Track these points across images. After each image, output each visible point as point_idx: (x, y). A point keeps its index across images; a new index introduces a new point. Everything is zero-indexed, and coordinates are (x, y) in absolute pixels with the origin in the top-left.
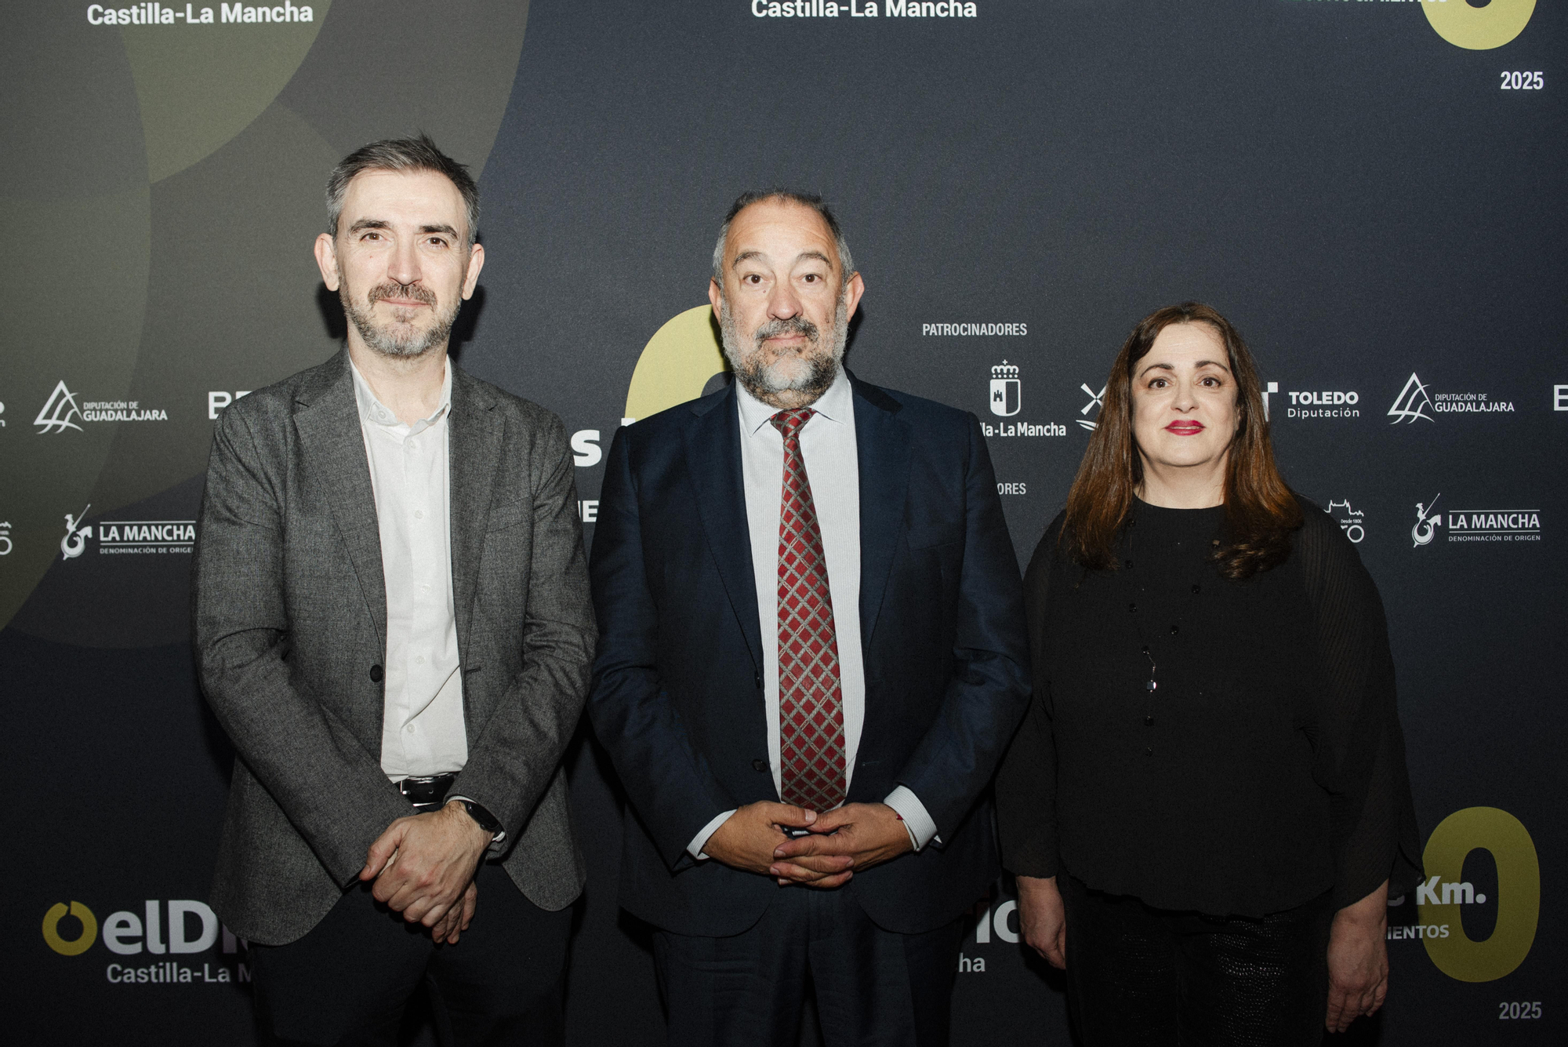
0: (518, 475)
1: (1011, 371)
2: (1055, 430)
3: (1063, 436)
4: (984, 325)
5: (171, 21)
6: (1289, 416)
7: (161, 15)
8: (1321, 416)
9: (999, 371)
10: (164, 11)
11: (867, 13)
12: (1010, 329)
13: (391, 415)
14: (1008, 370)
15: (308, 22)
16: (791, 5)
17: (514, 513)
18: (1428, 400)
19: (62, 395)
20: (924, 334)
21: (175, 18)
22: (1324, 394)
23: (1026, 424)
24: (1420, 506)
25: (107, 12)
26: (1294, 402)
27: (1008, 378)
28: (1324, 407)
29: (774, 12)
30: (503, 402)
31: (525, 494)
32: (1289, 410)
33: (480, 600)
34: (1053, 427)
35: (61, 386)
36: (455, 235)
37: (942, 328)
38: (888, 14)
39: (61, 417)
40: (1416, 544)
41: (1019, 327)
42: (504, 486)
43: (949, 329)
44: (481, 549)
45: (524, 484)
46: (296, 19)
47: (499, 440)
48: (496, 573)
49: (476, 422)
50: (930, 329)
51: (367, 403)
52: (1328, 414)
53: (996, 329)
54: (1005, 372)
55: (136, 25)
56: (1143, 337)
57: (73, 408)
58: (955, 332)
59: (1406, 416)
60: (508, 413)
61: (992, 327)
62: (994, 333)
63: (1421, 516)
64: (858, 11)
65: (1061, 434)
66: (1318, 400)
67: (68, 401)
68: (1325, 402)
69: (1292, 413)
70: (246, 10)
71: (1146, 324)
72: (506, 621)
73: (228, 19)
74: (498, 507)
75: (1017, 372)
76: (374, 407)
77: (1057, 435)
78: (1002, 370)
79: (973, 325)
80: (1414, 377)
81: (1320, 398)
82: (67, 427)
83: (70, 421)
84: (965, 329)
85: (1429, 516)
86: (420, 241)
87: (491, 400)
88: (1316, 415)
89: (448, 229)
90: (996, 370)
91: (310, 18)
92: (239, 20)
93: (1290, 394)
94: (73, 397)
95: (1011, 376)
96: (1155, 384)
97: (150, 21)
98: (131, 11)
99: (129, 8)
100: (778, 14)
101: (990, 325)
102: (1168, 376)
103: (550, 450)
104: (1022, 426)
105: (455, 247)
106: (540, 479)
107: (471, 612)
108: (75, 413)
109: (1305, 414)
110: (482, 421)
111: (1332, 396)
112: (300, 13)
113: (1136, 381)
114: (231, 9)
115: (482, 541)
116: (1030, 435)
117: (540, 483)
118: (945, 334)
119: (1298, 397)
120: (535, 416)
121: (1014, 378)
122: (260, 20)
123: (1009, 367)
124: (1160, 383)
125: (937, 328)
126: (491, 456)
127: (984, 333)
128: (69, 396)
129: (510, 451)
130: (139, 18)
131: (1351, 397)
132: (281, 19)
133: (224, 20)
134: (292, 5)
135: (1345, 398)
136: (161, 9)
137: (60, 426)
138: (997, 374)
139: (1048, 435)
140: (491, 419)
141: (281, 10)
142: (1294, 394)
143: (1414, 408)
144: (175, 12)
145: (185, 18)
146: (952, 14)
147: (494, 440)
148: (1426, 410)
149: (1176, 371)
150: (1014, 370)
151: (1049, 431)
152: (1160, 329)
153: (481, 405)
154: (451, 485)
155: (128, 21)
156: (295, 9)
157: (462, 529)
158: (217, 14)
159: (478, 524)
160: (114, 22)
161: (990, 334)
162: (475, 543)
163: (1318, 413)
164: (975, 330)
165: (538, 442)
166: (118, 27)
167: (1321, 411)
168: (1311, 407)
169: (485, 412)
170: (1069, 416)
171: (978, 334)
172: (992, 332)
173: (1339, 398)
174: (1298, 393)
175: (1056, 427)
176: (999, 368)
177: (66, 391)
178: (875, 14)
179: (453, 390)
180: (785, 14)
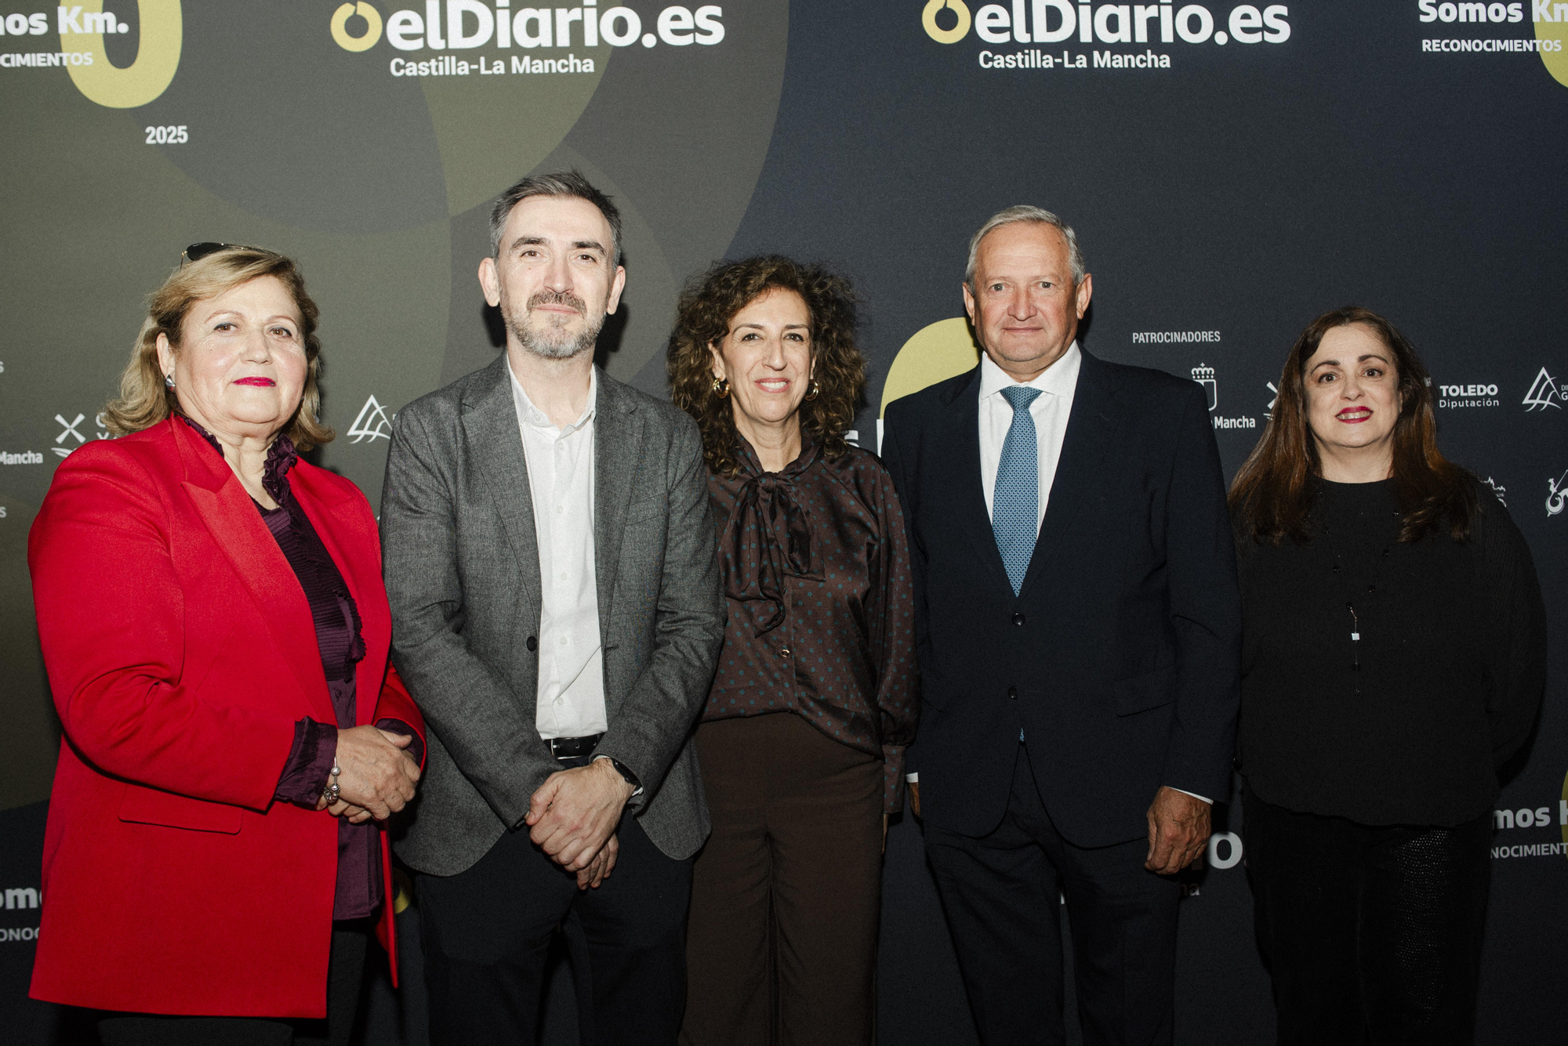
0: (655, 472)
1: (1208, 373)
2: (1246, 423)
3: (1253, 428)
4: (1184, 333)
5: (467, 72)
6: (1441, 406)
7: (457, 67)
8: (1467, 406)
9: (1198, 373)
10: (460, 64)
11: (1078, 64)
12: (1206, 337)
13: (545, 418)
14: (1206, 372)
15: (589, 73)
16: (1013, 57)
17: (651, 508)
18: (1555, 391)
19: (372, 408)
20: (1134, 342)
21: (470, 70)
22: (1469, 387)
23: (1221, 418)
24: (1551, 481)
25: (408, 65)
26: (1444, 394)
27: (1205, 378)
28: (1470, 398)
29: (999, 64)
30: (643, 405)
31: (661, 490)
32: (1441, 401)
33: (619, 586)
34: (1245, 420)
35: (372, 400)
36: (603, 251)
37: (1149, 336)
38: (1096, 66)
39: (372, 428)
40: (1550, 514)
41: (1213, 334)
42: (643, 483)
43: (1156, 337)
44: (621, 540)
45: (661, 481)
46: (579, 70)
47: (638, 441)
48: (635, 562)
49: (618, 424)
50: (1139, 337)
51: (524, 408)
52: (1473, 404)
53: (1194, 336)
54: (1203, 373)
55: (435, 76)
56: (1310, 340)
57: (383, 419)
58: (1160, 339)
59: (1538, 404)
60: (648, 416)
61: (1191, 335)
62: (1192, 340)
63: (1553, 490)
64: (1069, 63)
65: (1251, 426)
66: (1464, 392)
67: (378, 413)
68: (1470, 394)
69: (1443, 404)
70: (534, 62)
71: (1311, 329)
72: (642, 604)
73: (517, 71)
74: (637, 502)
75: (1213, 373)
76: (530, 410)
77: (1248, 426)
78: (1200, 372)
79: (1175, 333)
80: (1543, 371)
81: (1466, 390)
82: (378, 437)
83: (381, 431)
84: (1168, 337)
85: (1559, 490)
86: (573, 257)
87: (632, 404)
88: (1463, 405)
89: (597, 246)
90: (1195, 372)
91: (592, 70)
92: (528, 71)
93: (1441, 387)
94: (383, 410)
95: (1208, 377)
96: (1325, 378)
97: (447, 73)
98: (431, 63)
99: (428, 61)
100: (1002, 66)
101: (1189, 333)
102: (1335, 371)
103: (685, 449)
104: (1219, 419)
105: (602, 262)
106: (675, 476)
107: (612, 596)
108: (385, 424)
109: (1454, 404)
110: (624, 423)
111: (1476, 388)
112: (582, 65)
113: (1307, 377)
114: (521, 61)
115: (622, 533)
116: (1225, 427)
117: (675, 480)
118: (1152, 341)
119: (1447, 390)
120: (672, 418)
121: (1210, 378)
122: (547, 71)
123: (1205, 369)
124: (1329, 377)
125: (1145, 336)
126: (631, 457)
127: (1184, 340)
128: (379, 409)
129: (648, 450)
130: (437, 69)
131: (1492, 390)
132: (566, 70)
133: (514, 71)
134: (575, 58)
135: (1487, 390)
136: (458, 61)
137: (371, 436)
138: (1196, 375)
139: (1240, 427)
140: (632, 421)
141: (566, 62)
142: (1444, 388)
143: (1544, 397)
144: (470, 65)
145: (479, 70)
146: (1150, 66)
147: (634, 441)
148: (1554, 399)
149: (1341, 366)
150: (1211, 371)
151: (1241, 423)
152: (1324, 333)
153: (623, 409)
154: (595, 483)
155: (427, 72)
156: (578, 62)
157: (604, 523)
158: (508, 67)
159: (618, 518)
160: (415, 73)
161: (1189, 341)
162: (616, 535)
163: (1465, 404)
164: (1177, 337)
165: (675, 441)
166: (417, 79)
167: (1467, 402)
168: (1459, 398)
169: (626, 415)
170: (1256, 411)
171: (1179, 341)
172: (1191, 339)
173: (1482, 390)
174: (1447, 387)
175: (1247, 420)
176: (1197, 370)
177: (376, 405)
178: (1085, 65)
179: (598, 395)
180: (1008, 65)
